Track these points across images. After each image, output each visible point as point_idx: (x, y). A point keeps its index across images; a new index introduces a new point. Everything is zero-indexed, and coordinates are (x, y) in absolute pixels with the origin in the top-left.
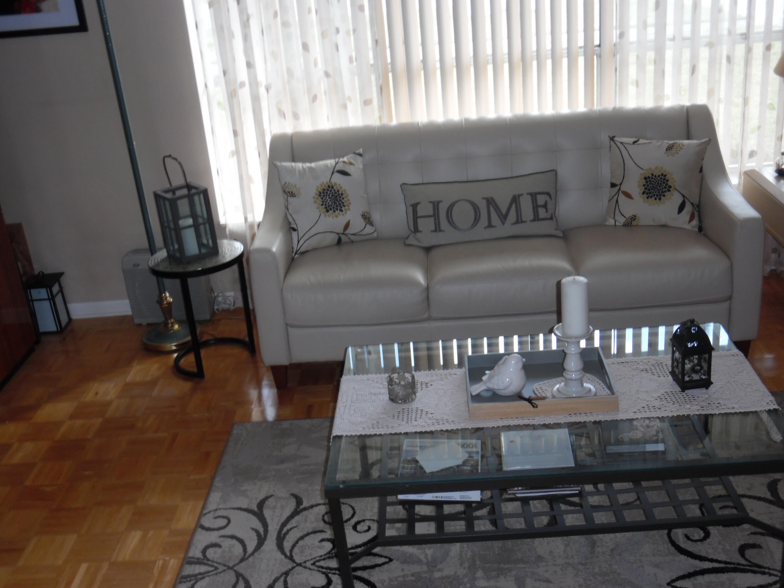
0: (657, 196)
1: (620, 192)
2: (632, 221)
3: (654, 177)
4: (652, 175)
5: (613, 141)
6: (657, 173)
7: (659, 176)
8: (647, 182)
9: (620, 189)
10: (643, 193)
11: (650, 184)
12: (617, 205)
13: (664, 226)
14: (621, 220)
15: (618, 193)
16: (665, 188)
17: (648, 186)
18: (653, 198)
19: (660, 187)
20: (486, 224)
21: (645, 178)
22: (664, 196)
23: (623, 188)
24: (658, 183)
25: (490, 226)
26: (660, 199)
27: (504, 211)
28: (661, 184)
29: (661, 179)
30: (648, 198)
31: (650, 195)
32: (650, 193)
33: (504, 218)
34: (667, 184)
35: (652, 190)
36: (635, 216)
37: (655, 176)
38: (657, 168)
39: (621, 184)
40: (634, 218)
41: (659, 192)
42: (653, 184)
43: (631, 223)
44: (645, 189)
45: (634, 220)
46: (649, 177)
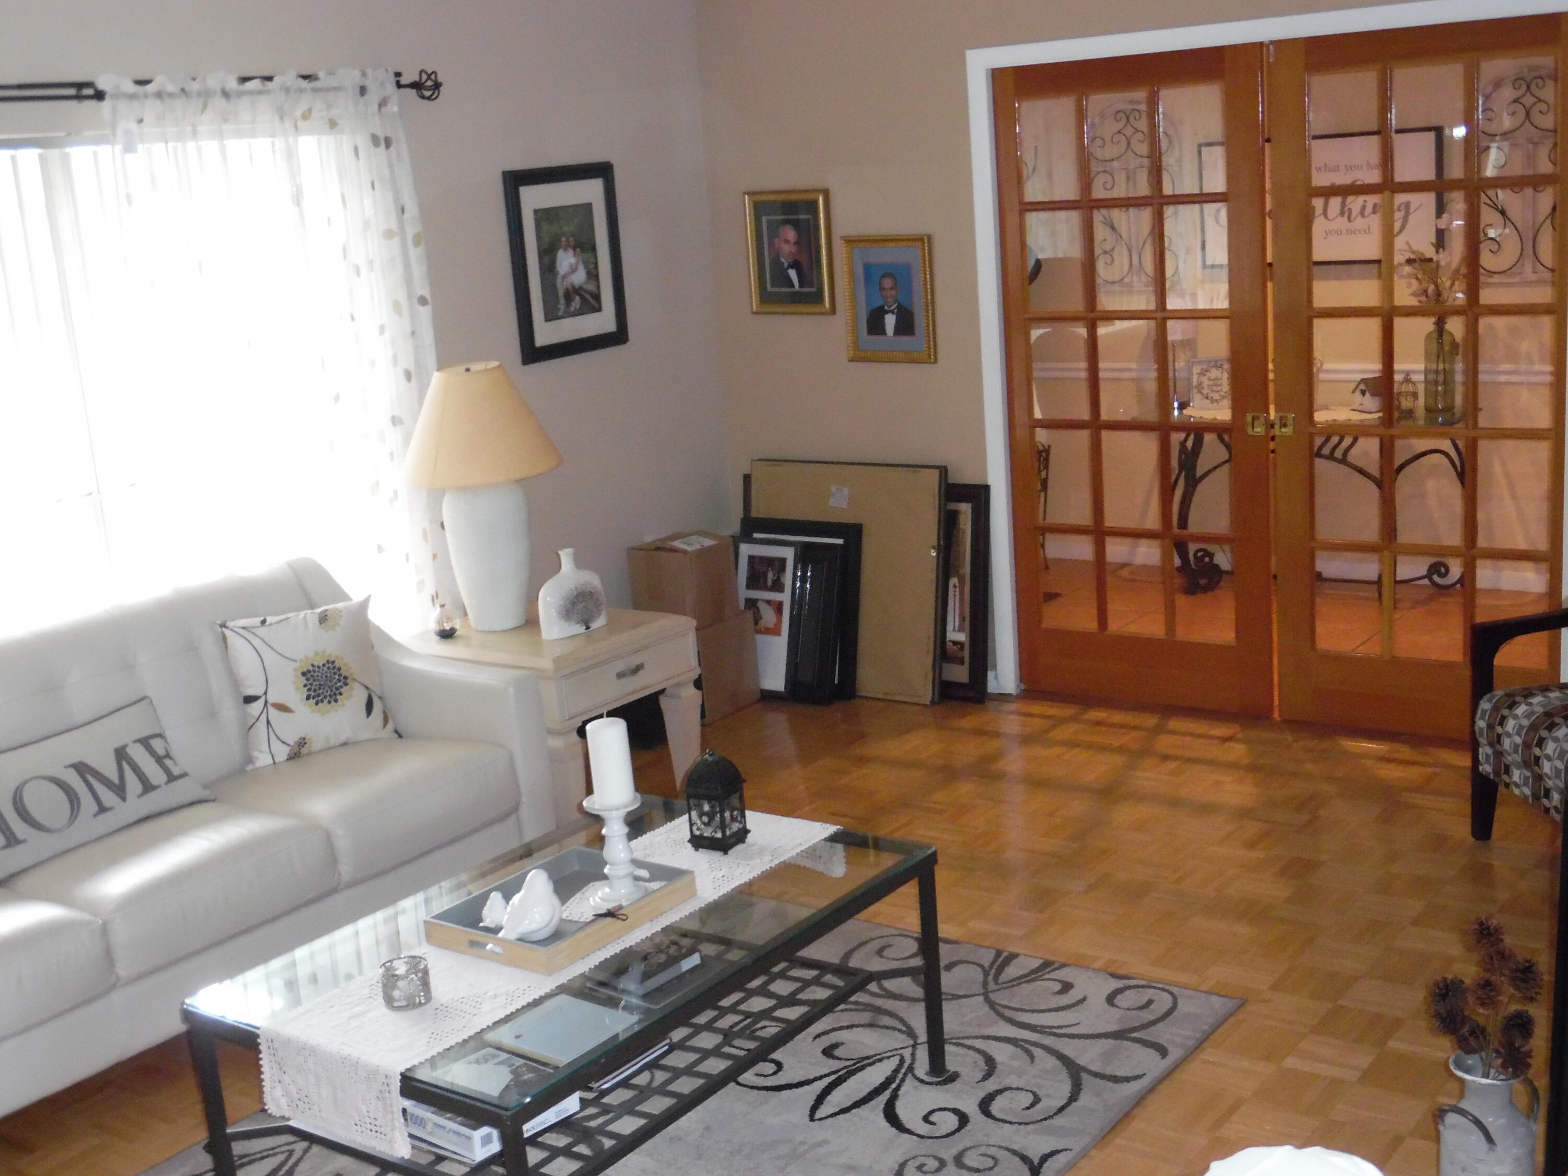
0: (330, 696)
1: (268, 705)
2: (300, 749)
3: (317, 669)
4: (313, 666)
5: (226, 627)
6: (319, 662)
7: (324, 665)
8: (307, 680)
9: (266, 702)
10: (308, 698)
11: (314, 680)
12: (270, 729)
13: (344, 744)
14: (282, 752)
15: (265, 710)
16: (339, 681)
17: (311, 684)
18: (326, 701)
19: (330, 681)
20: (95, 808)
21: (304, 674)
22: (341, 694)
23: (272, 698)
24: (326, 676)
25: (102, 809)
26: (336, 701)
27: (115, 779)
28: (331, 677)
29: (329, 668)
30: (317, 704)
31: (320, 698)
32: (319, 695)
33: (120, 790)
34: (340, 675)
35: (319, 689)
36: (304, 739)
37: (319, 667)
38: (316, 654)
39: (265, 693)
40: (302, 743)
41: (331, 691)
42: (318, 680)
43: (300, 753)
44: (309, 690)
45: (303, 746)
46: (309, 671)
